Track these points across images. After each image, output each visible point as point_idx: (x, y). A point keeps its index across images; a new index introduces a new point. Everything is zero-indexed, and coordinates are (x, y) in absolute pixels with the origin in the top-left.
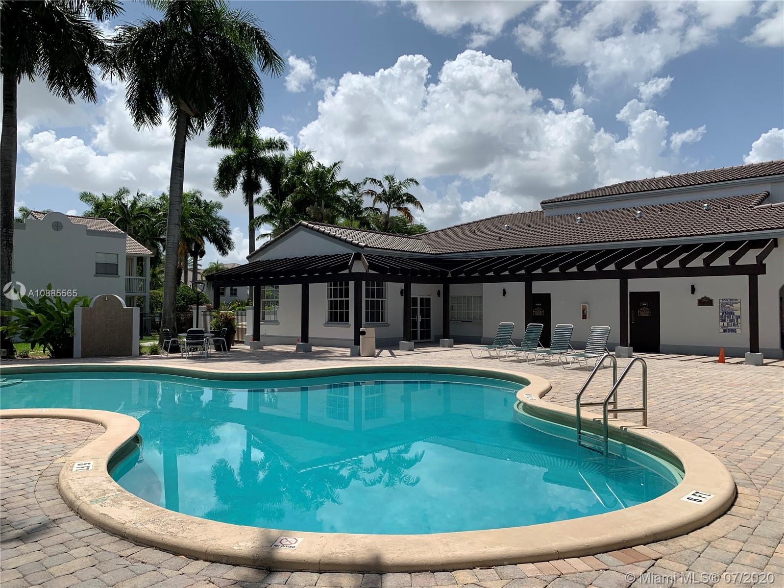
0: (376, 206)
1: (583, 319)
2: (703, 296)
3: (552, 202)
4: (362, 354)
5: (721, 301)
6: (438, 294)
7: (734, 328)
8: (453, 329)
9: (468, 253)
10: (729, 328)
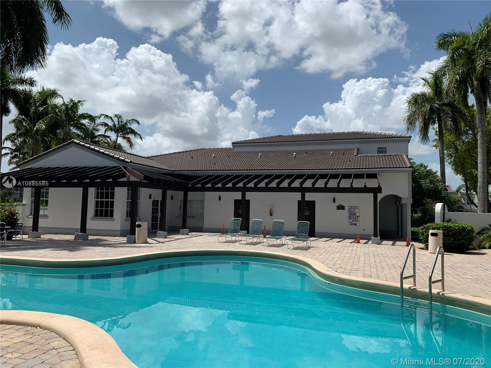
0: (106, 134)
1: (270, 216)
2: (340, 204)
3: (239, 143)
4: (138, 241)
5: (349, 207)
6: (171, 198)
7: (356, 223)
8: (190, 222)
9: (196, 171)
10: (353, 223)
